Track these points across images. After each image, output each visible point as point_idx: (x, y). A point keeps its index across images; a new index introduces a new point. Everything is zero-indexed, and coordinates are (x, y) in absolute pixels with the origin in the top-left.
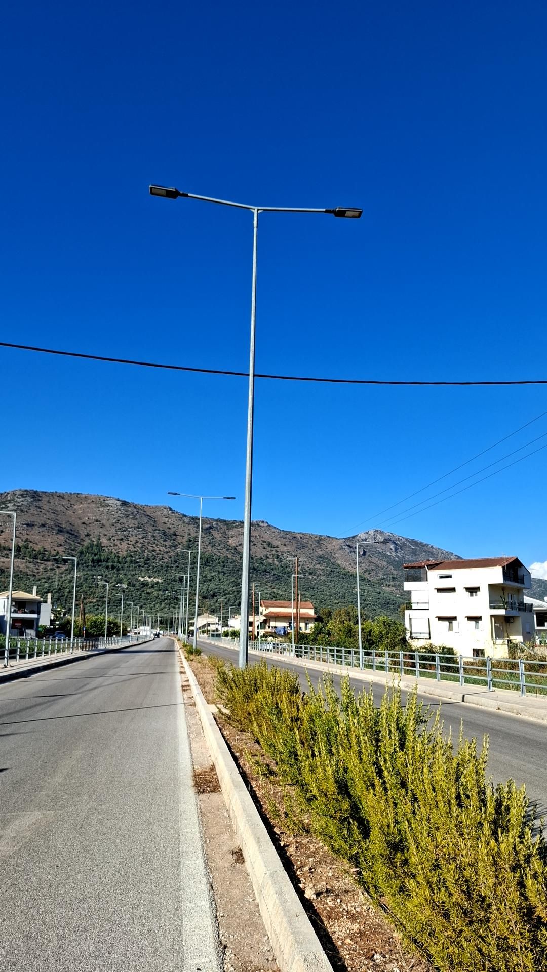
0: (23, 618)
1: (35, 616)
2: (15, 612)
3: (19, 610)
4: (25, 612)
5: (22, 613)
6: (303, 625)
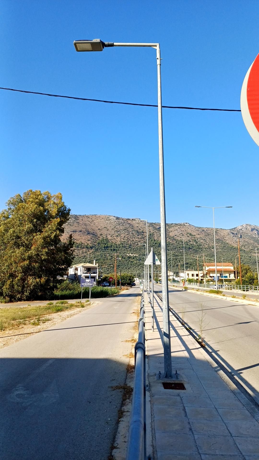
1: (96, 275)
3: (88, 272)
4: (91, 273)
6: (228, 275)
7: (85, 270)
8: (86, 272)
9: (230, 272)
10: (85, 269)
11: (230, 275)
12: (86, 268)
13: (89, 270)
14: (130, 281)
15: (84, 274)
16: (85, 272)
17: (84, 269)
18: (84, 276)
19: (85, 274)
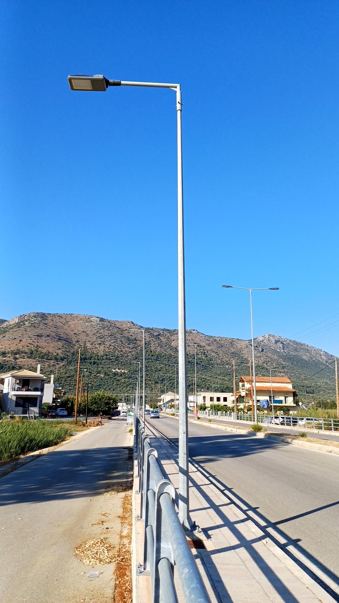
0: (27, 395)
1: (39, 393)
2: (19, 389)
3: (23, 387)
4: (28, 390)
5: (26, 391)
6: (282, 398)
7: (17, 384)
8: (19, 386)
9: (286, 393)
10: (18, 382)
11: (287, 399)
12: (20, 380)
13: (25, 383)
14: (106, 407)
15: (14, 391)
16: (17, 386)
17: (14, 382)
18: (14, 395)
19: (17, 390)
